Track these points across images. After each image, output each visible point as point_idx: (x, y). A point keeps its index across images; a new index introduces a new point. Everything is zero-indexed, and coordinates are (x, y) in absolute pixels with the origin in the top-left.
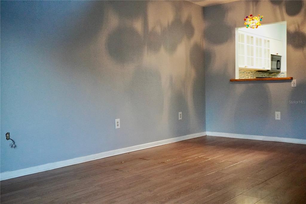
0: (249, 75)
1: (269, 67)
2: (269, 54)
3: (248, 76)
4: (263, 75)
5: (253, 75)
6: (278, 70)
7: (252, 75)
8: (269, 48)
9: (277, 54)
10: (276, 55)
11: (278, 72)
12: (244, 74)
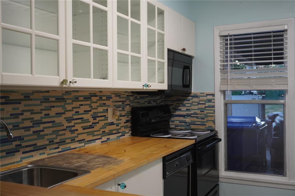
0: (108, 103)
1: (163, 82)
2: (163, 48)
3: (105, 108)
4: (152, 101)
5: (123, 102)
6: (186, 89)
7: (121, 103)
8: (163, 30)
9: (184, 50)
10: (181, 51)
11: (186, 94)
12: (89, 102)
